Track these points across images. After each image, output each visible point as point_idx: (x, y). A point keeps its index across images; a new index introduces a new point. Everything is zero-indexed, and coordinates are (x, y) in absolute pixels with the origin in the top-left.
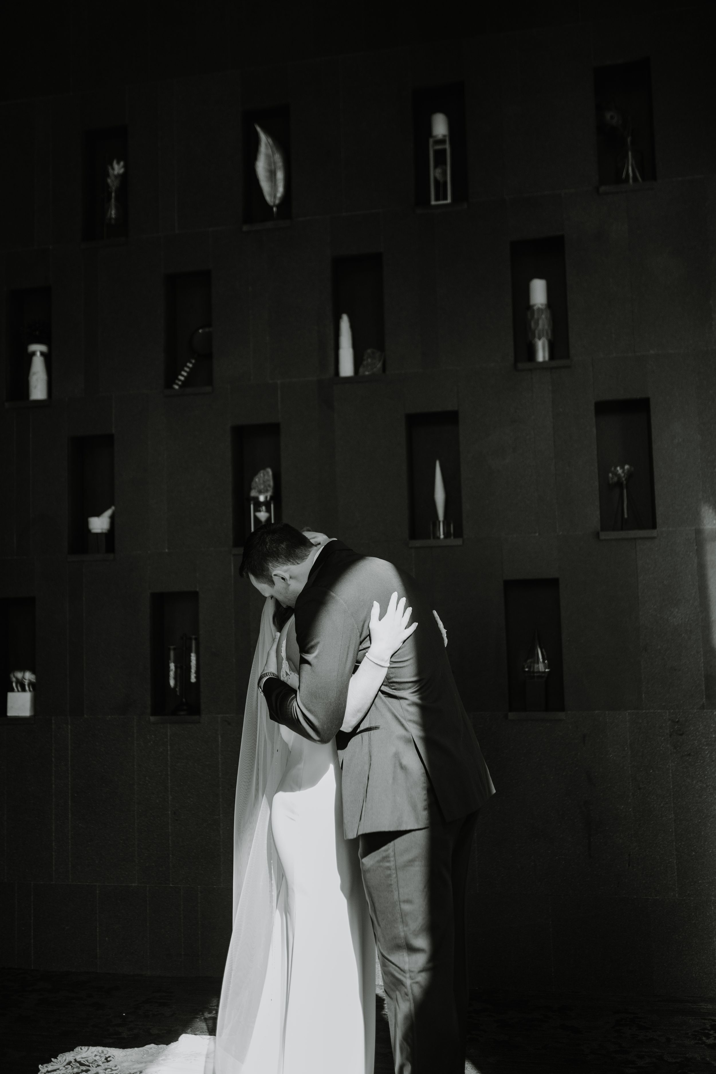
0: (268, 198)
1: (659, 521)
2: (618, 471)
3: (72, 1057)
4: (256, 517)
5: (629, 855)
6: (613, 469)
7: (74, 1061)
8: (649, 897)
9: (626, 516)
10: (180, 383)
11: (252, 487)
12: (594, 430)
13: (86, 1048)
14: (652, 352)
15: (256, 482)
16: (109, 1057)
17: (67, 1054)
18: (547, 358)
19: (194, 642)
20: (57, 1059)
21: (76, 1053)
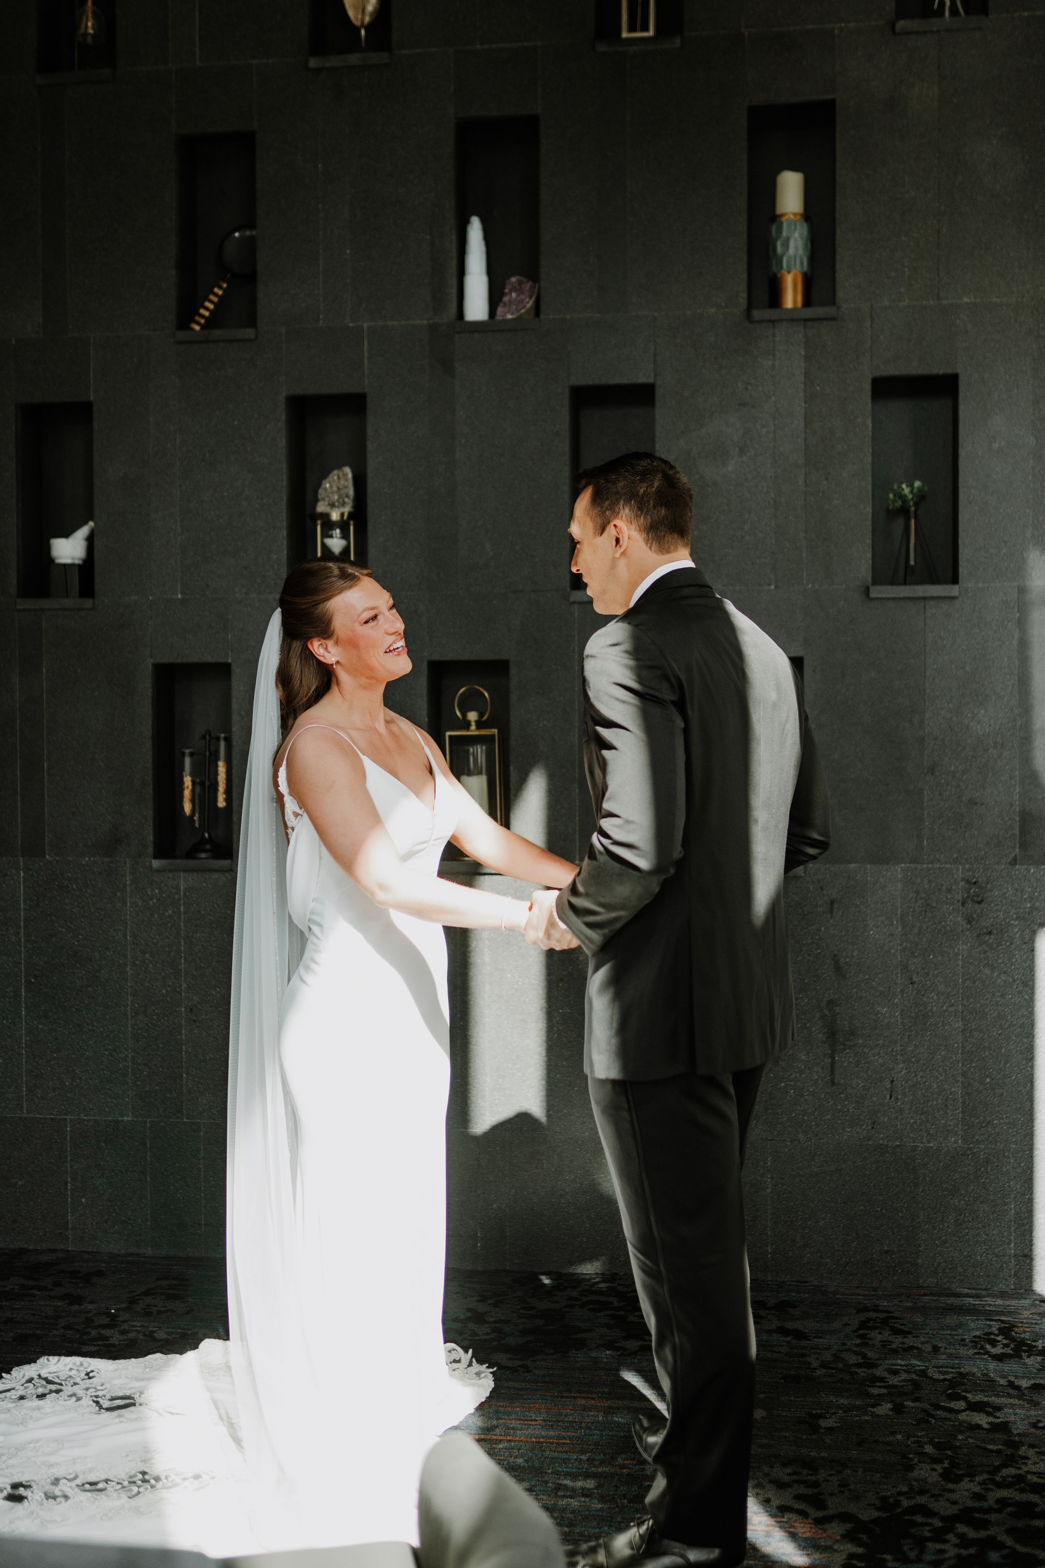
0: (351, 13)
1: (963, 571)
2: (903, 489)
3: (35, 1372)
4: (324, 545)
5: (892, 1082)
6: (895, 487)
7: (38, 1377)
8: (919, 1144)
9: (912, 563)
10: (203, 321)
11: (320, 497)
12: (869, 423)
13: (56, 1358)
14: (966, 300)
15: (325, 489)
16: (92, 1371)
17: (26, 1367)
18: (799, 304)
19: (222, 744)
20: (11, 1374)
21: (39, 1366)
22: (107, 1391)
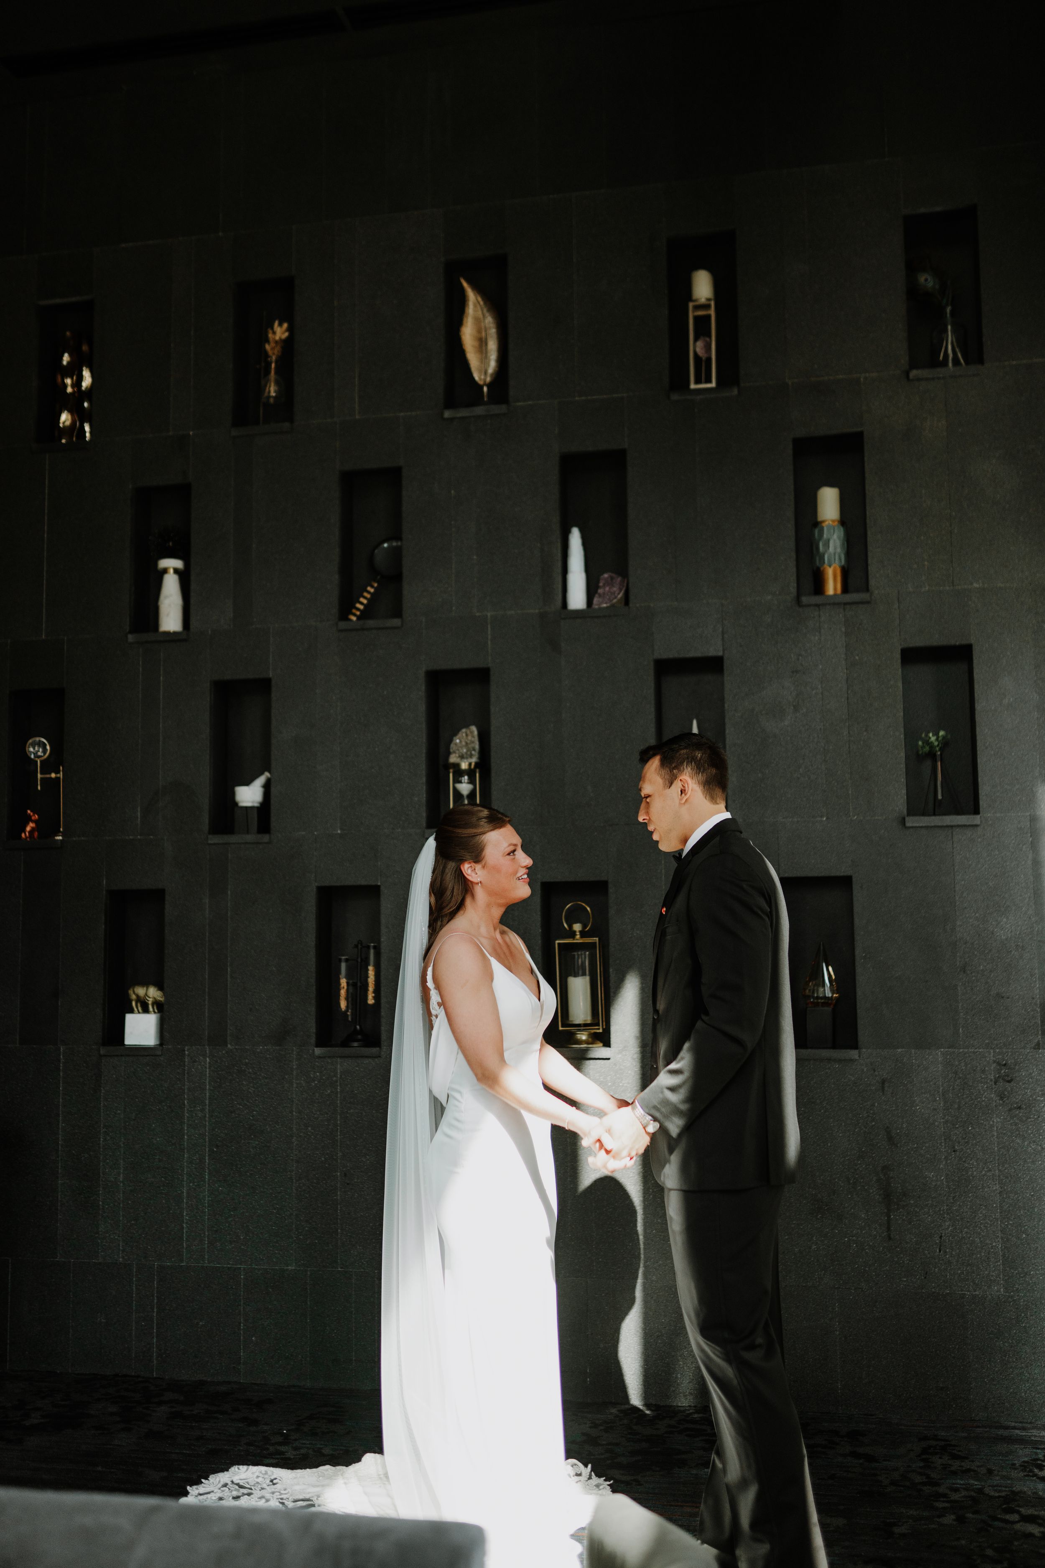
0: (476, 376)
1: (983, 803)
2: (930, 738)
3: (228, 1479)
4: (455, 789)
5: (941, 1237)
6: (923, 735)
7: (231, 1483)
8: (966, 1293)
9: (940, 797)
10: (358, 613)
11: (451, 751)
12: (900, 685)
13: (245, 1467)
14: (976, 585)
15: (456, 744)
16: (276, 1479)
17: (221, 1475)
18: (839, 591)
19: (372, 951)
20: (208, 1480)
21: (232, 1474)
22: (289, 1494)
